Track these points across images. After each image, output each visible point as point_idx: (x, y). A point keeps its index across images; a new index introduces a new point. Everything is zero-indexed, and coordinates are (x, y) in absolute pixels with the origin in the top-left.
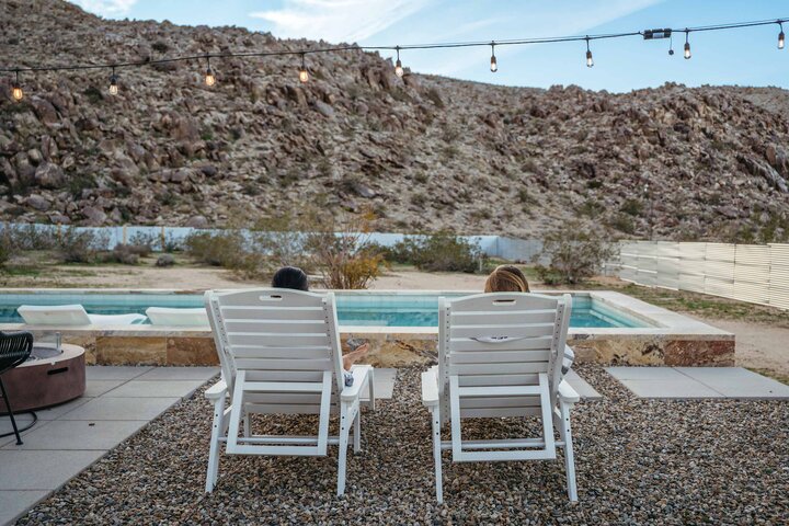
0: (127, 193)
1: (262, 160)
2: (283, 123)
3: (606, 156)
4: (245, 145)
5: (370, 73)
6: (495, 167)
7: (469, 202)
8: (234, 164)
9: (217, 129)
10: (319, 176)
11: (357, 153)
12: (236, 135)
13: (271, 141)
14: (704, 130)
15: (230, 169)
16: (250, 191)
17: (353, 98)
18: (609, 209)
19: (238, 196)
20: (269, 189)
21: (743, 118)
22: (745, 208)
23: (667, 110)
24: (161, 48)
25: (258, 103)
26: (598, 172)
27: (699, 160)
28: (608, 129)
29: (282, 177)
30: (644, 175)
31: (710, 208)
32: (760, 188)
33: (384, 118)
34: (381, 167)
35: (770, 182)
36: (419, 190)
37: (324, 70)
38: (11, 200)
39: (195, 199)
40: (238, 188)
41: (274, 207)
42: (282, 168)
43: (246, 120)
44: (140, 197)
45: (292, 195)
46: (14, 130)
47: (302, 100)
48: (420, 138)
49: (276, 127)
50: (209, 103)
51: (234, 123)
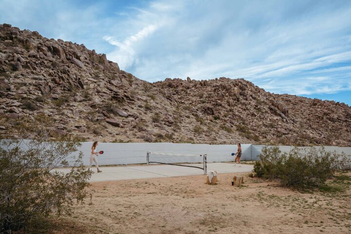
1: (38, 87)
2: (52, 65)
3: (216, 105)
4: (22, 75)
8: (12, 87)
10: (84, 100)
11: (106, 89)
12: (15, 68)
13: (44, 75)
15: (9, 89)
20: (46, 106)
23: (235, 86)
26: (215, 112)
28: (213, 93)
29: (55, 99)
34: (123, 99)
42: (54, 93)
43: (23, 60)
45: (65, 111)
49: (46, 67)
51: (13, 60)
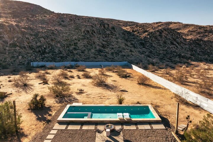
0: (61, 54)
1: (84, 46)
4: (81, 43)
5: (102, 25)
6: (126, 44)
7: (121, 53)
8: (79, 47)
9: (76, 40)
10: (95, 49)
11: (101, 44)
13: (85, 42)
14: (164, 36)
16: (83, 52)
17: (99, 31)
18: (147, 52)
19: (81, 53)
20: (86, 52)
21: (172, 33)
22: (172, 52)
24: (63, 21)
25: (82, 34)
27: (164, 42)
29: (88, 49)
30: (153, 45)
31: (165, 52)
32: (175, 48)
33: (105, 35)
34: (105, 46)
35: (177, 46)
36: (112, 51)
37: (94, 26)
38: (42, 56)
39: (73, 54)
40: (81, 52)
41: (87, 56)
42: (88, 47)
43: (81, 38)
44: (64, 54)
46: (41, 42)
47: (90, 33)
48: (112, 39)
49: (86, 39)
50: (74, 34)
51: (79, 38)
